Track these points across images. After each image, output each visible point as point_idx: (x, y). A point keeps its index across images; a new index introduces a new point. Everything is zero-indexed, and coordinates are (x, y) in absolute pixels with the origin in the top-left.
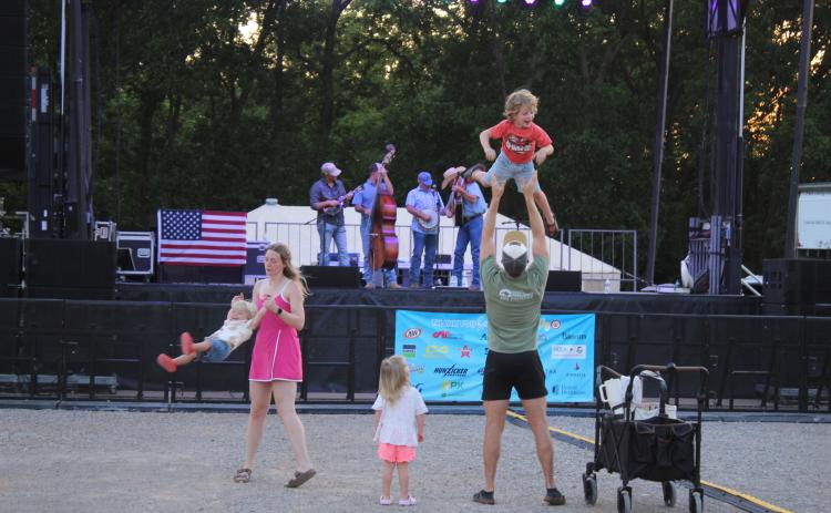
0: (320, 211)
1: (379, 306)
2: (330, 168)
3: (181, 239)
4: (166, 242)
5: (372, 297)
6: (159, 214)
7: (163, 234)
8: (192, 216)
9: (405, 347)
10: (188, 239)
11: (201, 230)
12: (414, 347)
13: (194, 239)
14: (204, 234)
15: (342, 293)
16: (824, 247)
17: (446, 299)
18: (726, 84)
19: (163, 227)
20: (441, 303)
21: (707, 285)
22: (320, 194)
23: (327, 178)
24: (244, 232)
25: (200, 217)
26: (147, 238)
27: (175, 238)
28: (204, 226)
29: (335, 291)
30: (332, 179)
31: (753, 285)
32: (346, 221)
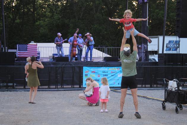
0: (57, 44)
1: (74, 66)
2: (60, 34)
3: (23, 51)
4: (19, 52)
5: (72, 64)
6: (17, 45)
7: (18, 50)
8: (25, 46)
9: (85, 75)
10: (24, 51)
11: (27, 49)
12: (87, 75)
13: (25, 51)
14: (28, 50)
15: (65, 63)
16: (153, 50)
17: (88, 64)
18: (144, 14)
19: (18, 48)
20: (87, 65)
21: (141, 59)
22: (57, 40)
23: (58, 36)
24: (37, 49)
25: (27, 46)
26: (15, 51)
27: (21, 51)
28: (28, 48)
29: (63, 62)
30: (59, 37)
31: (152, 59)
32: (63, 46)
